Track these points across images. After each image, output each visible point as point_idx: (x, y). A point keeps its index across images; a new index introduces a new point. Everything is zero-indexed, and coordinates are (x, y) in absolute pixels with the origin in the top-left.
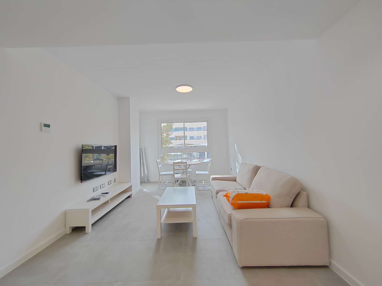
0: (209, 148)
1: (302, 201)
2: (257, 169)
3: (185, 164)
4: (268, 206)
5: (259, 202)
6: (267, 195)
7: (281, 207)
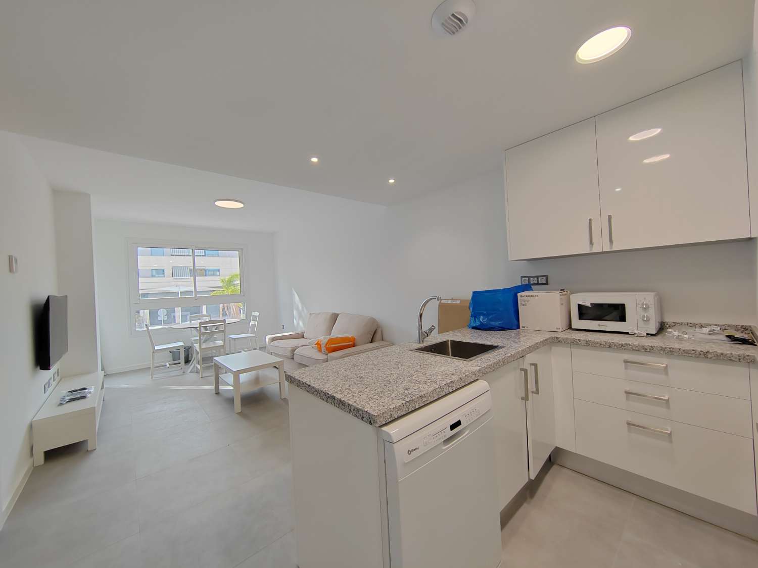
0: (244, 296)
1: (378, 336)
2: (335, 317)
3: (223, 323)
4: (354, 345)
5: (348, 343)
6: (353, 337)
7: (364, 344)
